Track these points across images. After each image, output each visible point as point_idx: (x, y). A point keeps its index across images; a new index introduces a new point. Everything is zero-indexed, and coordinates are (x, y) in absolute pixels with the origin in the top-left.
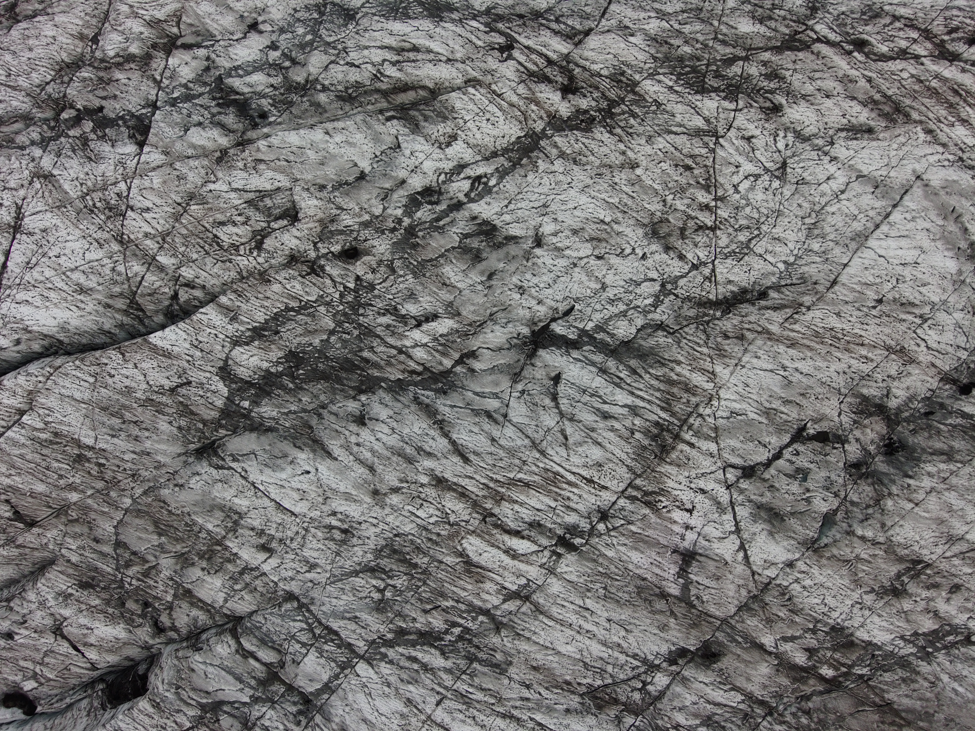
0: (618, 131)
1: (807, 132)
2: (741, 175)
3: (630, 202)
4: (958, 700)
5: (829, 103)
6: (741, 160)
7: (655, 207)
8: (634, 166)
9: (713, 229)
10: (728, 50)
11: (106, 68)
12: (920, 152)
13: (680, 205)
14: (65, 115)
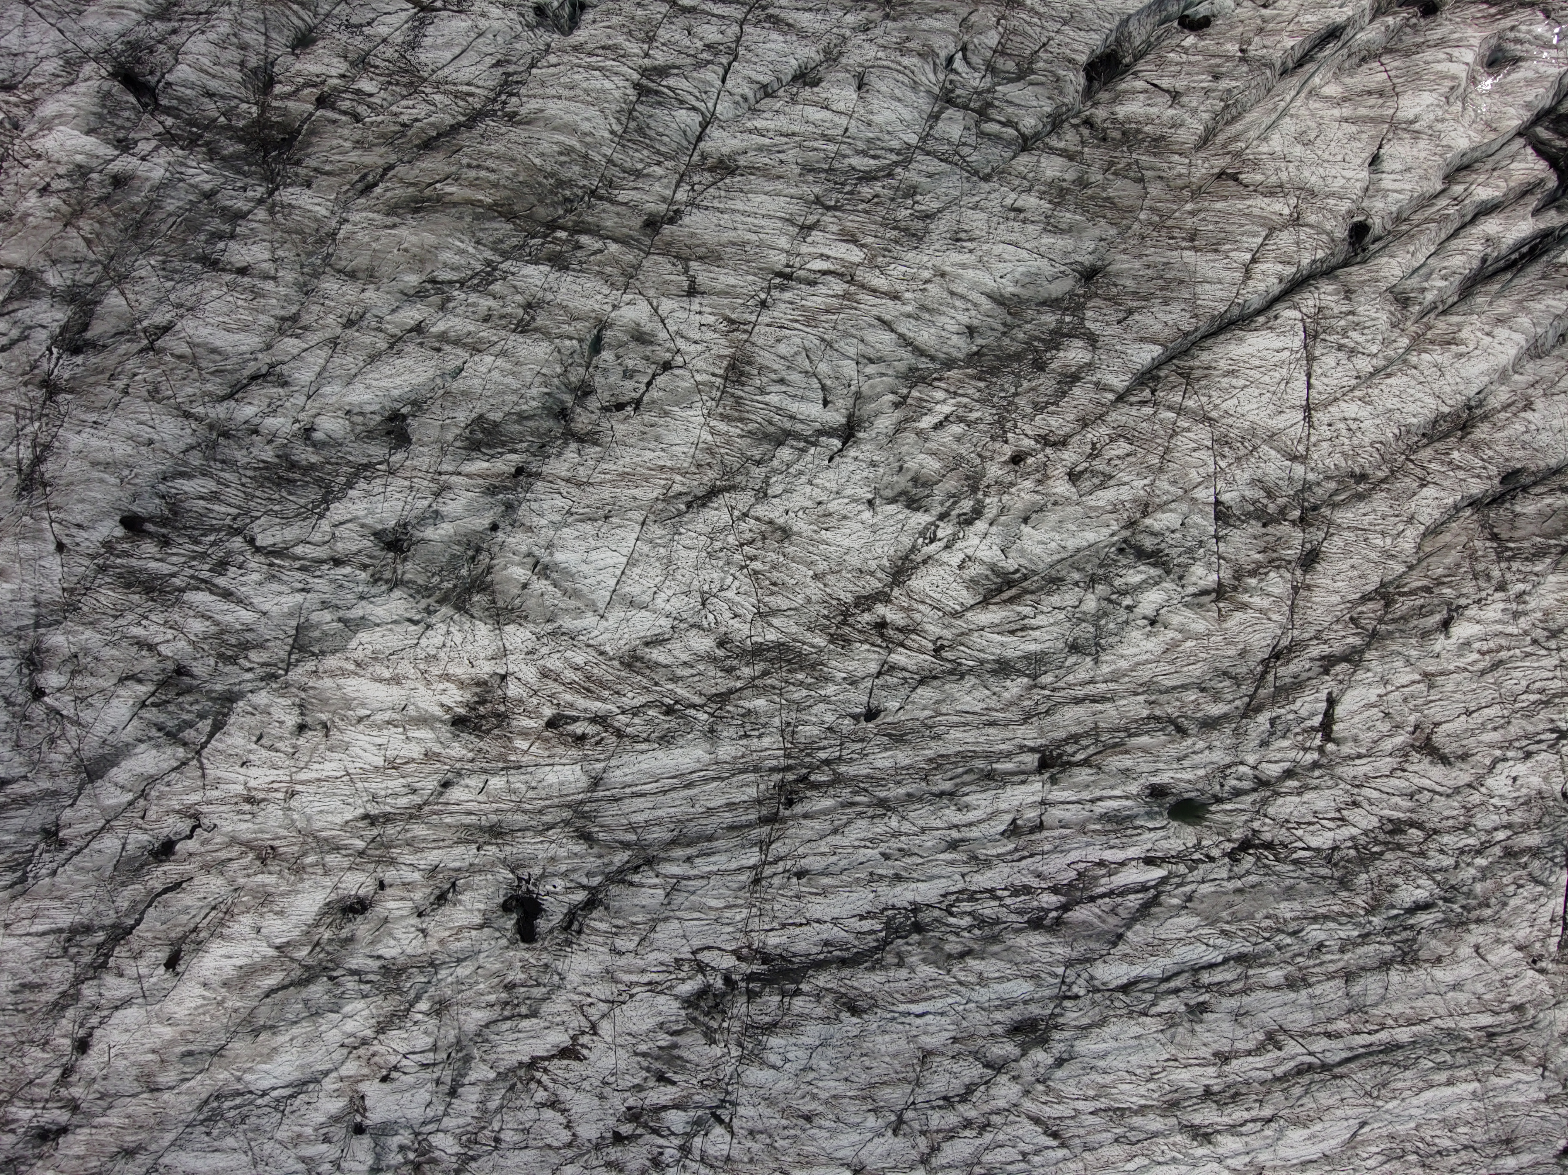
0: (834, 602)
1: (694, 631)
2: (734, 587)
3: (811, 549)
4: (459, 235)
5: (684, 657)
6: (737, 599)
7: (790, 550)
8: (816, 577)
9: (742, 545)
10: (769, 682)
11: (1273, 560)
12: (607, 636)
13: (774, 556)
14: (1297, 513)
